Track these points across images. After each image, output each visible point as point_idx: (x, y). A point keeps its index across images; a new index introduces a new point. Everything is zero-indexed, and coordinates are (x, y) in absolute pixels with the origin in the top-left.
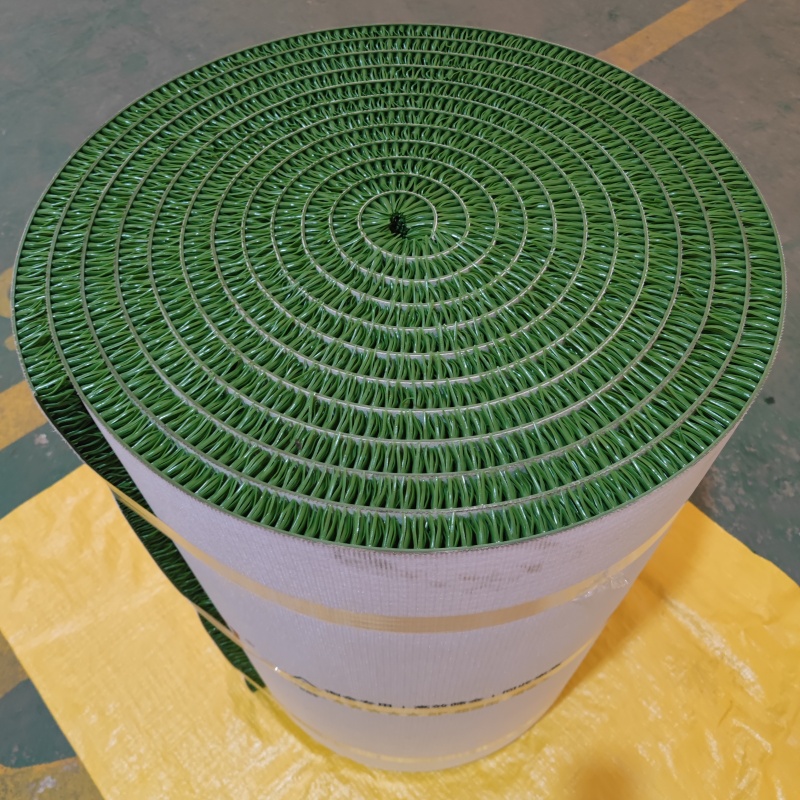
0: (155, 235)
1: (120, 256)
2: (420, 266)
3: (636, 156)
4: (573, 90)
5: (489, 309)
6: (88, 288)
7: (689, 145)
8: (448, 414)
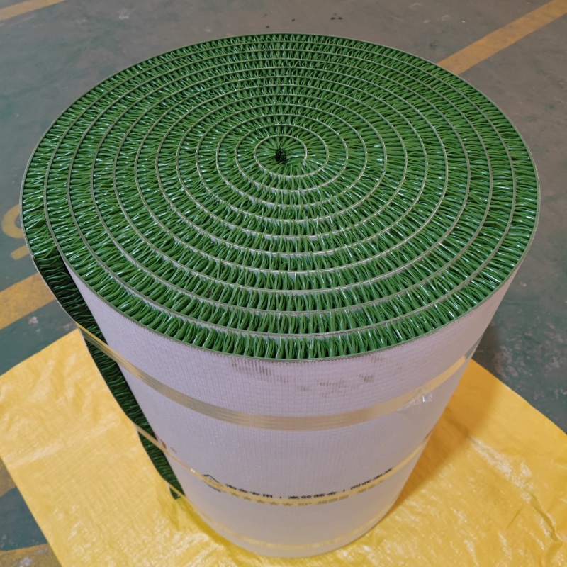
0: (118, 160)
1: (94, 172)
2: (295, 182)
3: (441, 116)
4: (399, 75)
5: (340, 209)
6: (72, 192)
7: (476, 109)
8: (311, 275)
